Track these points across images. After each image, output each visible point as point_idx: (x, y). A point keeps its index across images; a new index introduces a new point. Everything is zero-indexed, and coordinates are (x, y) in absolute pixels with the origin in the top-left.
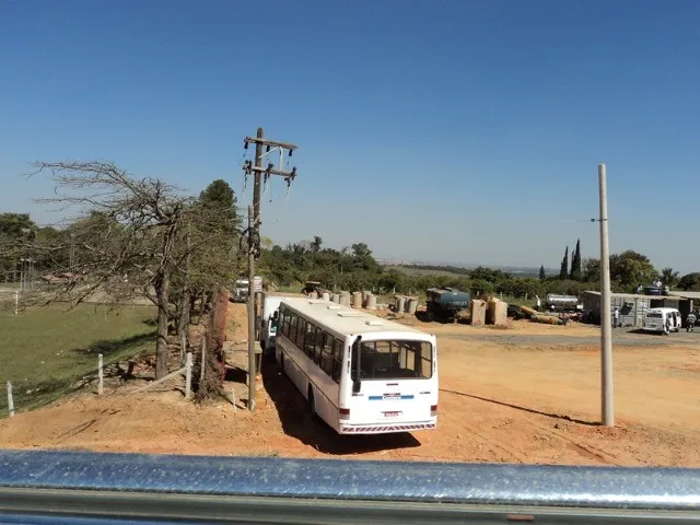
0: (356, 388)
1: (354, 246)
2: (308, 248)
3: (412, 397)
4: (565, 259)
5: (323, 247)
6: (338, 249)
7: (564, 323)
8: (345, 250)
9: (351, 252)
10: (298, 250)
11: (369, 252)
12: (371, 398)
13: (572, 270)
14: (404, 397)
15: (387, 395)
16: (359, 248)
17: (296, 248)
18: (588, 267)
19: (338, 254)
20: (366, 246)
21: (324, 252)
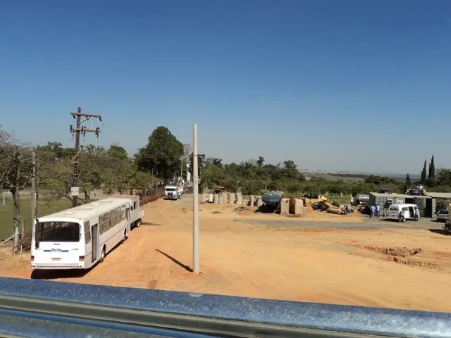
0: (37, 246)
1: (285, 163)
2: (255, 164)
3: (68, 251)
4: (424, 169)
5: (264, 163)
6: (275, 164)
7: (345, 214)
8: (279, 165)
9: (283, 166)
10: (248, 166)
11: (295, 166)
12: (45, 251)
13: (430, 176)
14: (62, 251)
15: (53, 250)
16: (289, 164)
17: (247, 164)
18: (440, 173)
19: (275, 167)
20: (293, 162)
21: (266, 166)
